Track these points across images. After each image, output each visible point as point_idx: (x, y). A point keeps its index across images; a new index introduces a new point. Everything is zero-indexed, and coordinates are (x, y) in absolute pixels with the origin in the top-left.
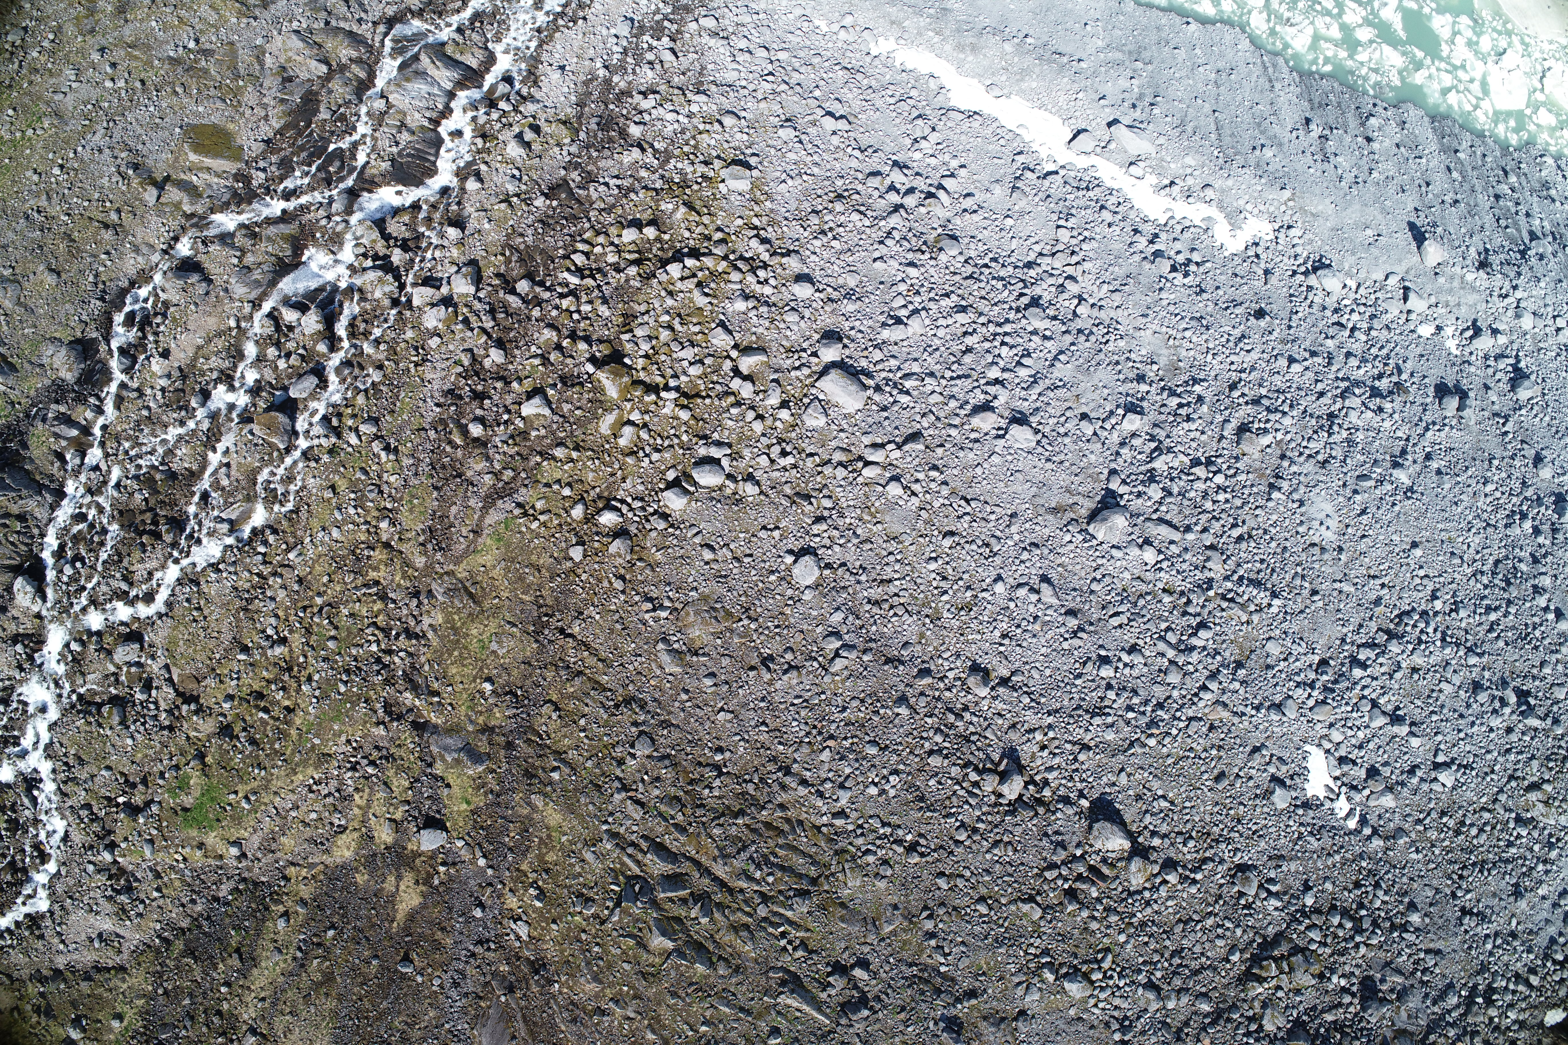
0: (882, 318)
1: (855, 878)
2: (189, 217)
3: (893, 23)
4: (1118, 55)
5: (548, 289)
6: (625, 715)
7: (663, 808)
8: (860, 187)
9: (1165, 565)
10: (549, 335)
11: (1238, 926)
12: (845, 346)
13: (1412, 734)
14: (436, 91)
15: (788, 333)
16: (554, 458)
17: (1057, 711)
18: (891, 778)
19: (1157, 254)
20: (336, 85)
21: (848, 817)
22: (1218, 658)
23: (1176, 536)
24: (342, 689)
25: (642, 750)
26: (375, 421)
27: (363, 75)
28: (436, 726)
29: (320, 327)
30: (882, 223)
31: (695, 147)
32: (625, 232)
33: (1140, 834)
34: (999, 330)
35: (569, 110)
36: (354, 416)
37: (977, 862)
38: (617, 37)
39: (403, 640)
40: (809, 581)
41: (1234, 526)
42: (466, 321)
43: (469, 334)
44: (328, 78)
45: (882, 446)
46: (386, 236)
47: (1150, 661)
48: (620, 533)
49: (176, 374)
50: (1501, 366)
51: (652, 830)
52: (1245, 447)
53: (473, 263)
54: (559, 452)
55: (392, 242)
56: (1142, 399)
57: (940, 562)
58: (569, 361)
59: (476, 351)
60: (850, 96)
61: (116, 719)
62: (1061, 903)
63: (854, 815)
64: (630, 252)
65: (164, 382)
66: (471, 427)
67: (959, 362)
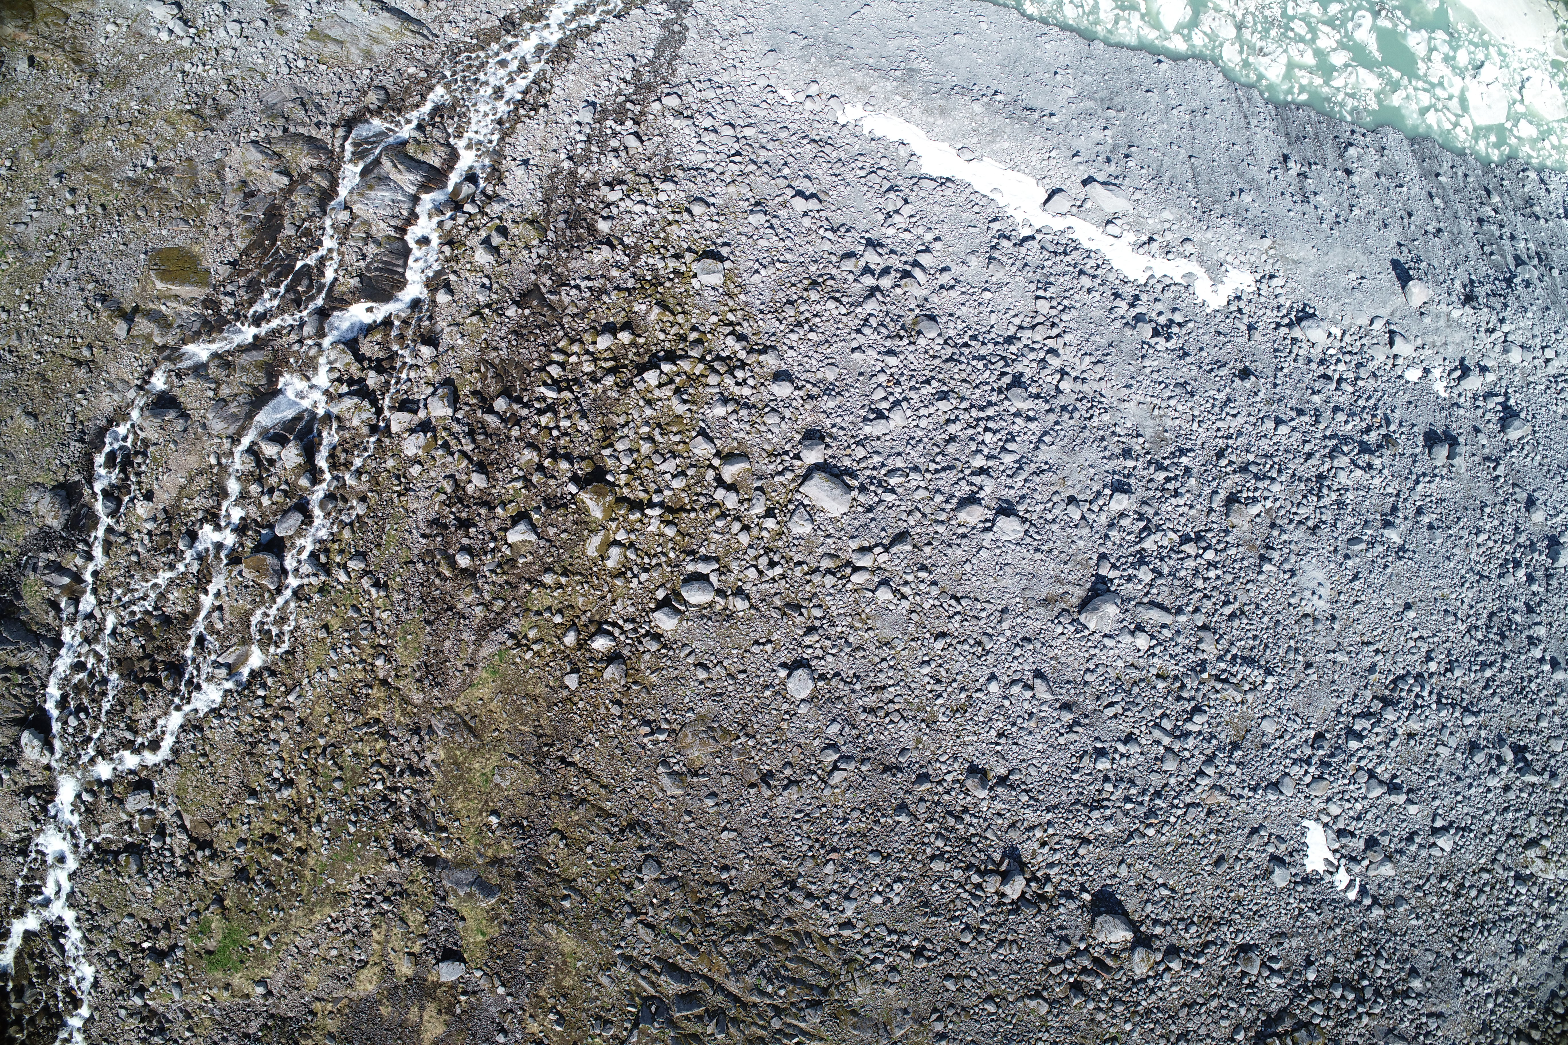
0: (863, 413)
1: (864, 987)
2: (161, 349)
3: (859, 88)
4: (1090, 104)
5: (526, 405)
6: (631, 840)
7: (673, 929)
8: (834, 271)
9: (1157, 650)
10: (529, 455)
11: (1242, 1005)
12: (828, 446)
13: (1410, 801)
14: (400, 197)
15: (770, 436)
16: (543, 585)
17: (1055, 807)
18: (895, 886)
19: (1139, 318)
20: (298, 197)
21: (854, 927)
22: (1214, 742)
23: (1168, 619)
24: (352, 829)
25: (649, 874)
26: (362, 556)
27: (325, 184)
28: (446, 861)
29: (300, 460)
30: (859, 310)
31: (665, 239)
32: (599, 339)
33: (1142, 923)
34: (982, 414)
35: (536, 208)
36: (341, 552)
37: (983, 962)
38: (579, 123)
39: (407, 778)
40: (804, 695)
41: (1226, 603)
42: (446, 446)
43: (450, 459)
44: (289, 191)
45: (870, 549)
46: (360, 358)
47: (1146, 749)
48: (613, 657)
49: (161, 516)
50: (1491, 406)
51: (664, 952)
52: (1234, 519)
53: (448, 382)
54: (548, 579)
55: (366, 364)
56: (1129, 475)
57: (933, 665)
58: (551, 482)
59: (457, 476)
60: (819, 171)
61: (133, 868)
62: (1067, 997)
63: (860, 925)
64: (605, 359)
65: (150, 526)
66: (458, 557)
67: (942, 453)
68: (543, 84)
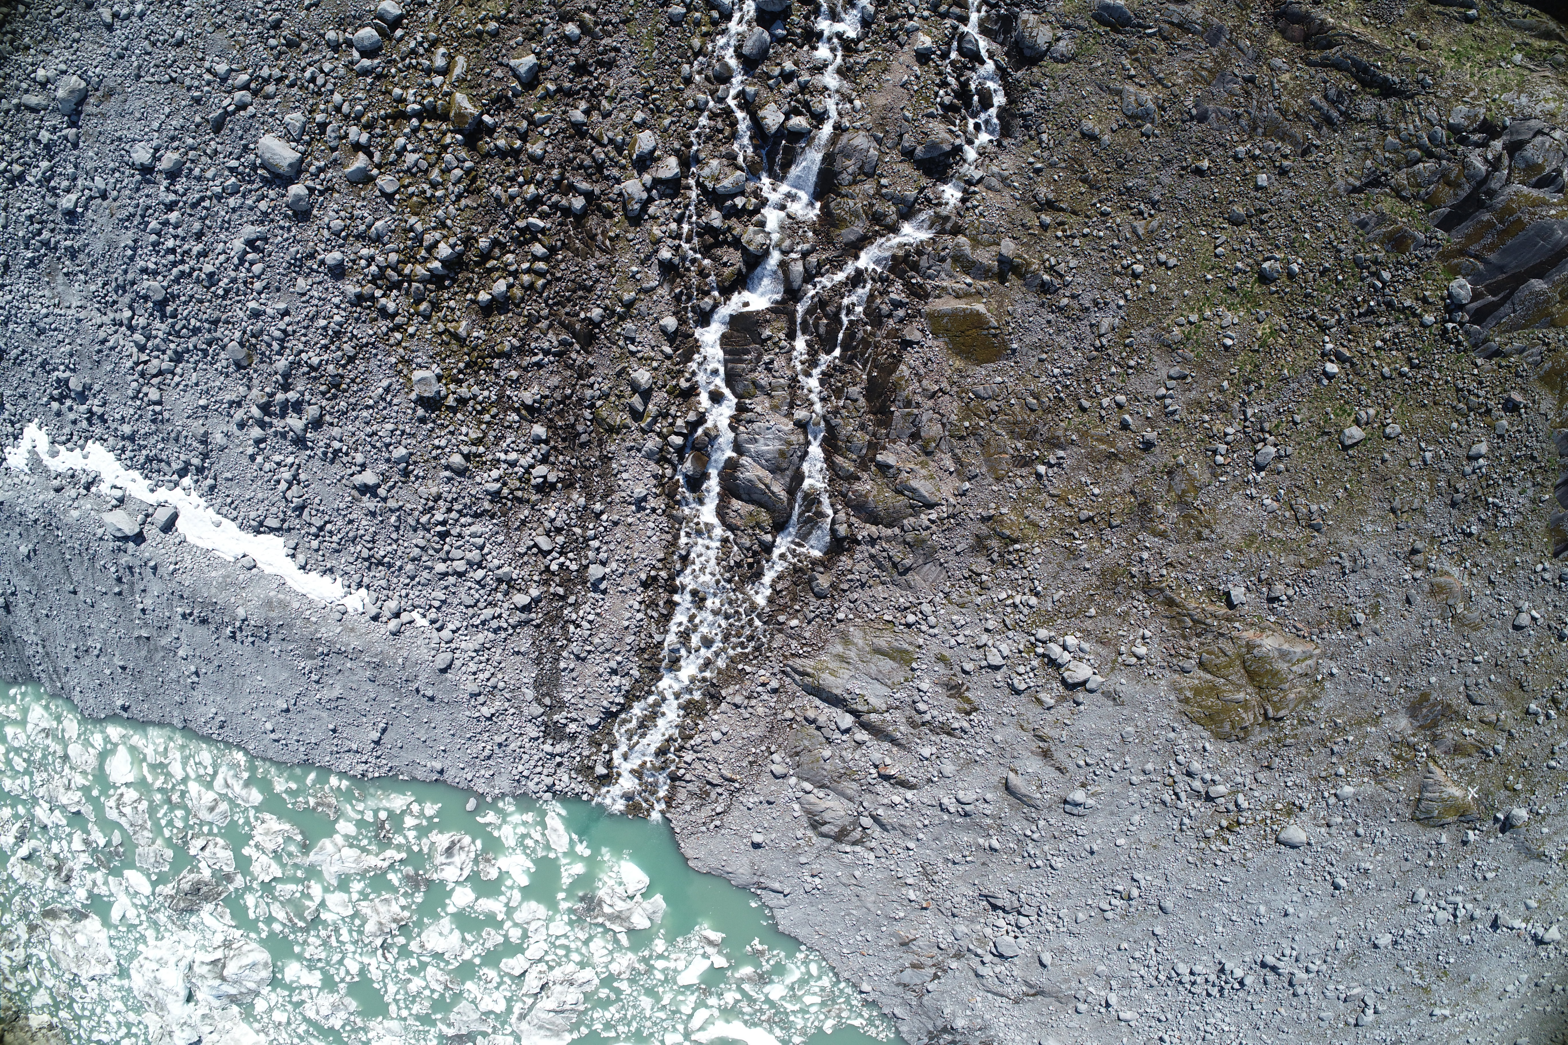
2: (957, 231)
8: (324, 403)
10: (537, 150)
14: (751, 447)
15: (336, 207)
16: (497, 19)
20: (861, 438)
27: (839, 460)
29: (761, 113)
30: (291, 358)
34: (181, 267)
35: (613, 449)
36: (698, 24)
42: (619, 149)
43: (610, 134)
44: (873, 446)
45: (238, 108)
46: (737, 243)
49: (903, 38)
53: (635, 221)
54: (493, 26)
58: (509, 124)
59: (599, 118)
64: (494, 269)
65: (910, 24)
66: (577, 31)
67: (202, 219)
68: (655, 614)
